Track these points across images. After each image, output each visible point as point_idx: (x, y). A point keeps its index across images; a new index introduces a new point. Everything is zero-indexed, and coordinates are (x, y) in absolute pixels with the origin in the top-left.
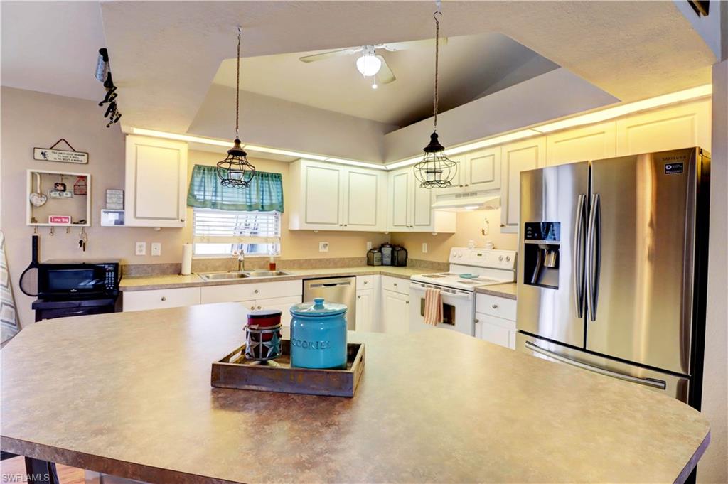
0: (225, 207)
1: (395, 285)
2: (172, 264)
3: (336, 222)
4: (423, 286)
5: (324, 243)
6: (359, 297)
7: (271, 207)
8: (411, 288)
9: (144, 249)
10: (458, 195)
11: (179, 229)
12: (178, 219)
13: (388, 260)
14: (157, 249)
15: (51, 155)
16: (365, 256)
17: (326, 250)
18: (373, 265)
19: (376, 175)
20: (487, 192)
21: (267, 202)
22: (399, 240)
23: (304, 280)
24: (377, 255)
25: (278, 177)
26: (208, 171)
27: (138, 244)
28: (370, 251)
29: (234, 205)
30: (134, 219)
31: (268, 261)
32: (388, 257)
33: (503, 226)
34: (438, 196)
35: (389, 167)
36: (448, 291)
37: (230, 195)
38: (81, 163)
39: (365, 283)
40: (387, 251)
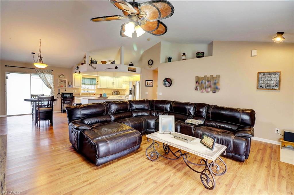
0: (86, 84)
2: (78, 94)
3: (106, 87)
7: (94, 84)
10: (126, 83)
11: (79, 88)
12: (80, 86)
13: (116, 94)
14: (76, 91)
15: (61, 77)
16: (112, 93)
17: (104, 92)
18: (113, 95)
19: (113, 79)
21: (93, 83)
22: (118, 90)
24: (114, 93)
25: (95, 79)
26: (84, 78)
29: (88, 84)
30: (74, 86)
35: (116, 77)
37: (87, 82)
38: (65, 78)
40: (116, 92)
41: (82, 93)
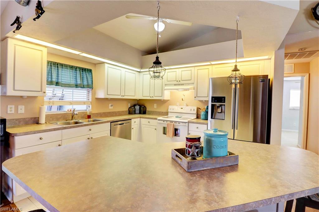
0: (63, 86)
1: (149, 122)
2: (31, 118)
3: (120, 94)
4: (164, 122)
5: (111, 104)
6: (133, 129)
7: (87, 86)
8: (157, 123)
9: (13, 109)
10: (175, 85)
11: (35, 97)
12: (42, 91)
13: (137, 111)
14: (22, 110)
16: (128, 110)
17: (112, 108)
18: (132, 114)
19: (135, 74)
20: (189, 84)
21: (85, 83)
22: (142, 103)
23: (111, 122)
24: (133, 109)
25: (90, 71)
26: (53, 64)
27: (9, 106)
28: (130, 108)
29: (68, 84)
30: (13, 91)
31: (85, 114)
32: (138, 110)
33: (195, 97)
34: (165, 85)
35: (142, 70)
36: (177, 123)
37: (66, 79)
39: (135, 122)
40: (137, 108)
41: (47, 116)
